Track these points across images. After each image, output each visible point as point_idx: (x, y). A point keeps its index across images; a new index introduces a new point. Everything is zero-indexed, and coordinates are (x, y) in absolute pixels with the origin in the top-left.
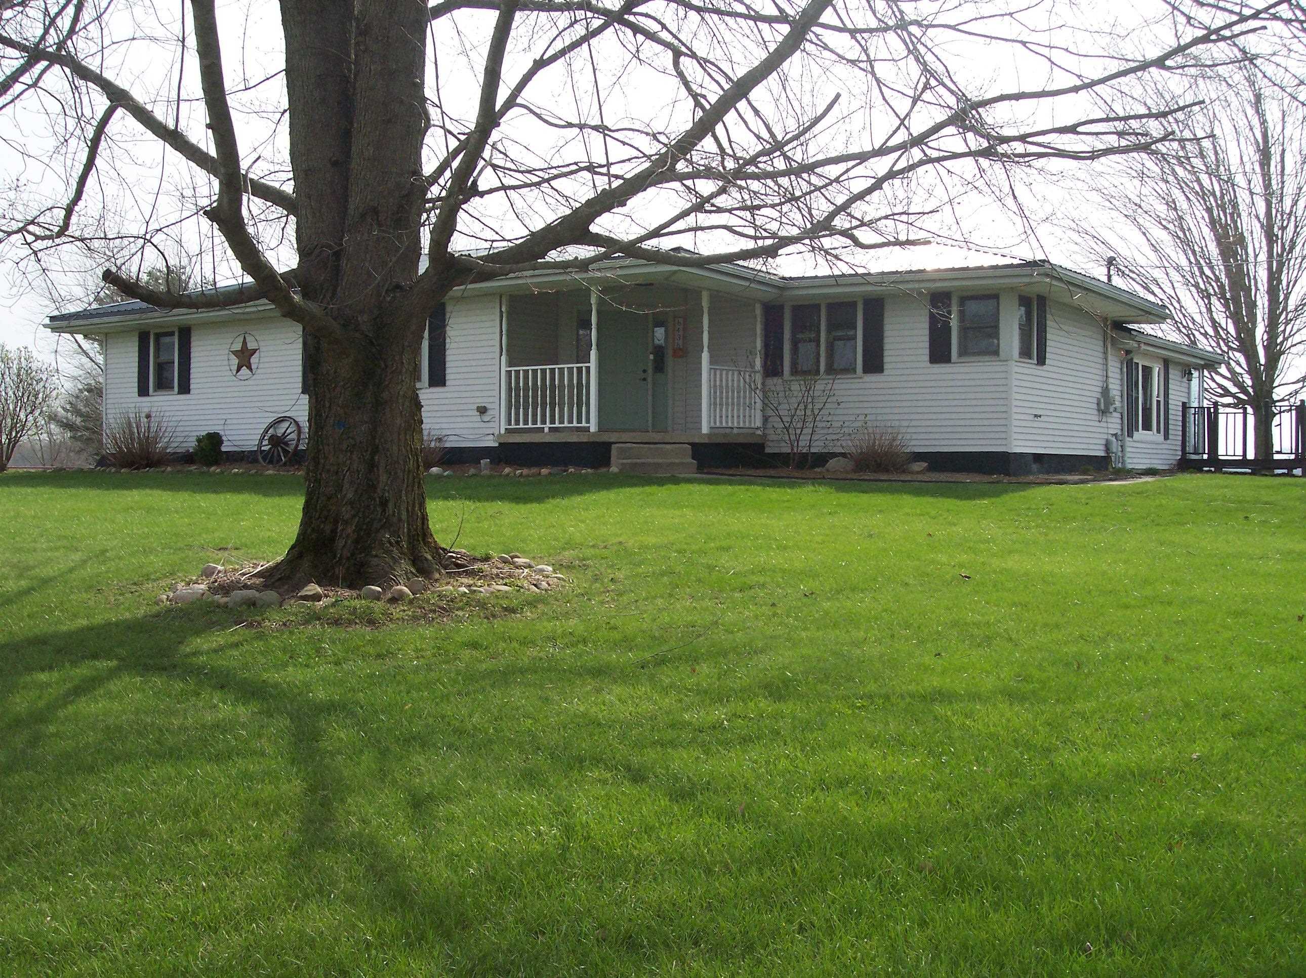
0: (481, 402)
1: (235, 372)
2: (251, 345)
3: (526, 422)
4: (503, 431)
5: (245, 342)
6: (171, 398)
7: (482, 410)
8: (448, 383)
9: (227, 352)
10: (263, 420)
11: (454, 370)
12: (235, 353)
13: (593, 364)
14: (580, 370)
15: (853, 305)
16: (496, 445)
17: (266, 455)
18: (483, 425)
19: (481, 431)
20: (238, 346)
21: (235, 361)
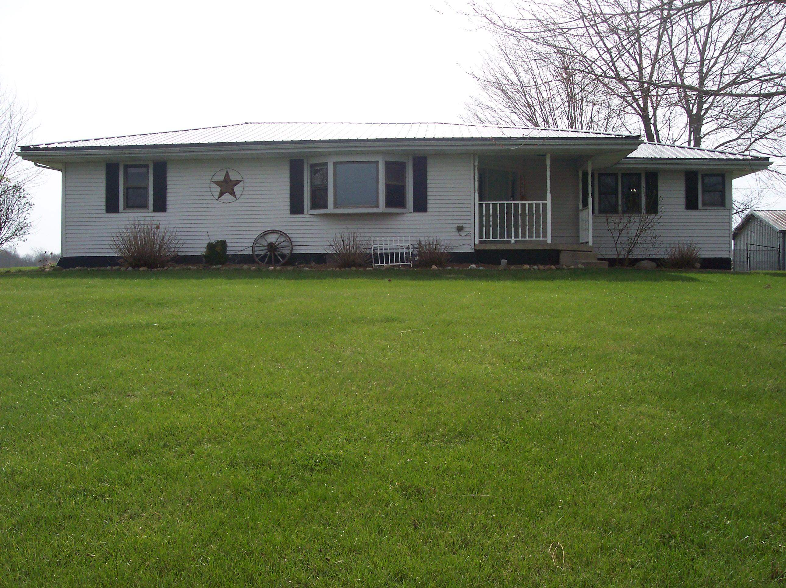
0: (460, 223)
1: (217, 197)
2: (234, 177)
3: (495, 236)
4: (477, 242)
5: (227, 175)
6: (147, 214)
7: (460, 229)
8: (429, 210)
9: (209, 182)
10: (254, 232)
11: (433, 202)
12: (217, 183)
13: (549, 202)
14: (538, 205)
15: (639, 175)
16: (473, 251)
17: (263, 258)
18: (460, 238)
19: (459, 242)
20: (221, 177)
21: (217, 190)
